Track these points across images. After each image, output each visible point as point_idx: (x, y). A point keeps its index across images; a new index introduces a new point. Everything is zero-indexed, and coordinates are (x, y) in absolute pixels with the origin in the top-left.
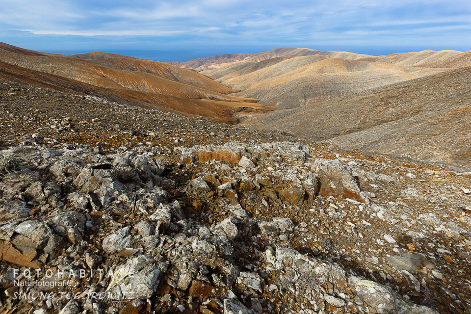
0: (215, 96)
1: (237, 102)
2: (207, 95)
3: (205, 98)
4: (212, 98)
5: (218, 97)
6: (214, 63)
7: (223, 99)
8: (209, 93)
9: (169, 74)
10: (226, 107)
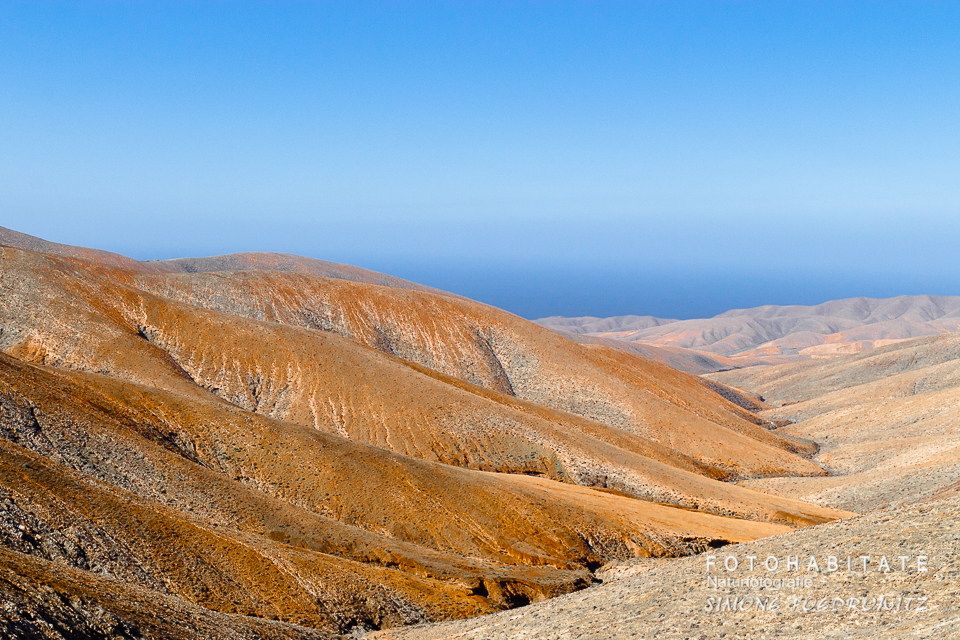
0: (612, 471)
1: (732, 514)
2: (573, 460)
3: (561, 476)
4: (599, 483)
5: (632, 478)
6: (838, 336)
7: (657, 490)
8: (590, 453)
9: (478, 355)
10: (597, 521)
